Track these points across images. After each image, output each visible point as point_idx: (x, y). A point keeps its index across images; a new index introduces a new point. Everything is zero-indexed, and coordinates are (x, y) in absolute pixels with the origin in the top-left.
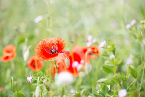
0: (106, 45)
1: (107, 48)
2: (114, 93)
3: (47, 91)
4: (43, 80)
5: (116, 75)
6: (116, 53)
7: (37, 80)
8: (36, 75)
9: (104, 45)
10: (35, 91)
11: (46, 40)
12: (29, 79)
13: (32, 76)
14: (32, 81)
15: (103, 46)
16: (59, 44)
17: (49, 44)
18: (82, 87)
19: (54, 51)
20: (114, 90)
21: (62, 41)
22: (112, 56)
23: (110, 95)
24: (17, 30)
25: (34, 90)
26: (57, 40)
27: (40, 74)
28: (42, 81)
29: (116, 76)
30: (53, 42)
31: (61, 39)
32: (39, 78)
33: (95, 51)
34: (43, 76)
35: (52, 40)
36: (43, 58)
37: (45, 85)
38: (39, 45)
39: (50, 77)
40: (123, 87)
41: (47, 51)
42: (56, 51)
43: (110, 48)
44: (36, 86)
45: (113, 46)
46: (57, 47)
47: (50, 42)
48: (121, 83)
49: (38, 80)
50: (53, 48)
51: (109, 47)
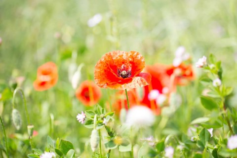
0: (206, 64)
1: (209, 69)
2: (219, 143)
3: (108, 137)
4: (103, 119)
5: (224, 112)
6: (223, 75)
7: (93, 119)
8: (92, 112)
9: (204, 63)
10: (90, 138)
11: (112, 54)
12: (80, 117)
13: (84, 113)
14: (86, 121)
15: (202, 65)
16: (135, 61)
17: (118, 61)
18: (166, 132)
19: (126, 73)
20: (218, 137)
21: (139, 58)
22: (217, 81)
23: (212, 144)
24: (60, 39)
25: (88, 136)
26: (131, 56)
27: (98, 111)
28: (101, 121)
29: (223, 115)
30: (125, 58)
31: (138, 54)
32: (96, 116)
33: (188, 72)
34: (103, 113)
35: (122, 55)
36: (107, 84)
37: (106, 127)
38: (101, 62)
39: (114, 115)
40: (234, 132)
41: (114, 74)
42: (129, 73)
43: (214, 68)
44: (93, 129)
45: (219, 64)
46: (130, 67)
47: (119, 58)
48: (232, 126)
49: (95, 119)
50: (124, 67)
51: (212, 66)
